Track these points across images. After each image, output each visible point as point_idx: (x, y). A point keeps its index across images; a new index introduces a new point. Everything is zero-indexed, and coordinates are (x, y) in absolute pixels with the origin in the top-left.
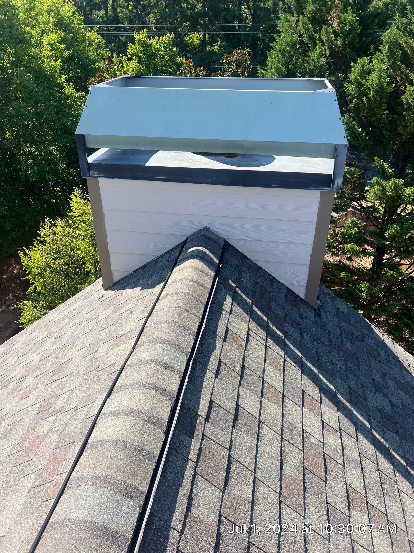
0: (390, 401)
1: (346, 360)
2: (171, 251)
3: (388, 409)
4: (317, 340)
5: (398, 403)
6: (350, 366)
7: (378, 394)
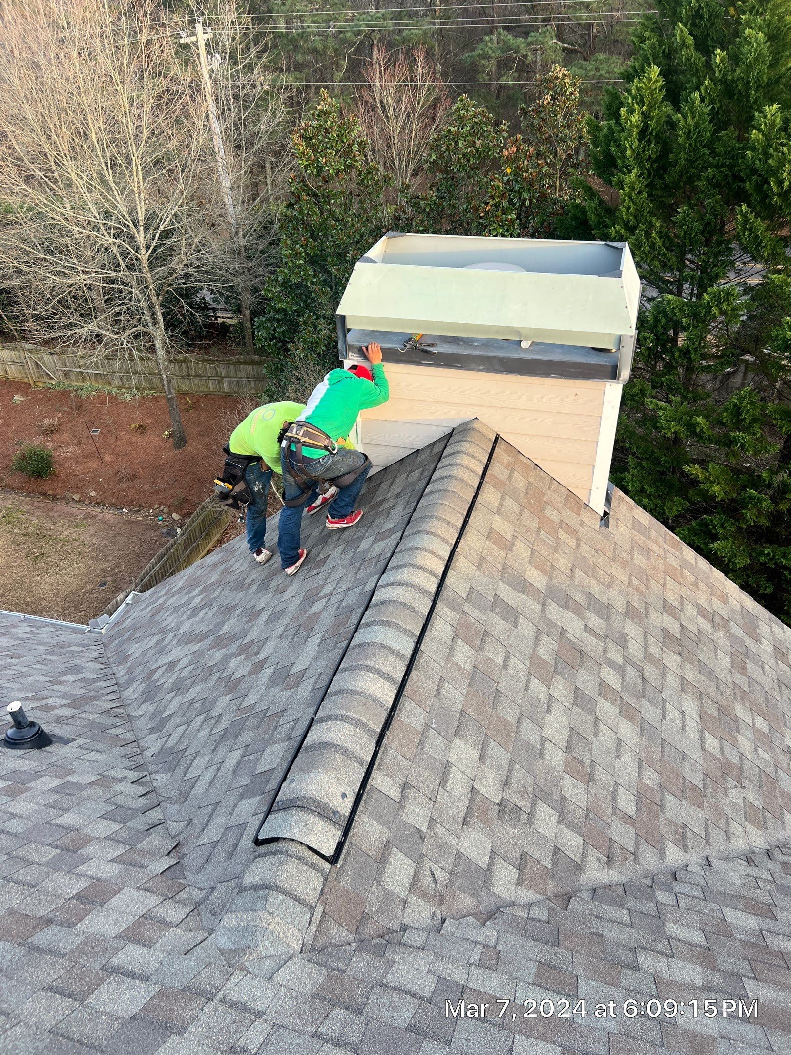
0: (681, 625)
1: (631, 575)
2: (433, 444)
3: (676, 630)
4: (597, 550)
5: (692, 627)
6: (635, 582)
7: (665, 615)
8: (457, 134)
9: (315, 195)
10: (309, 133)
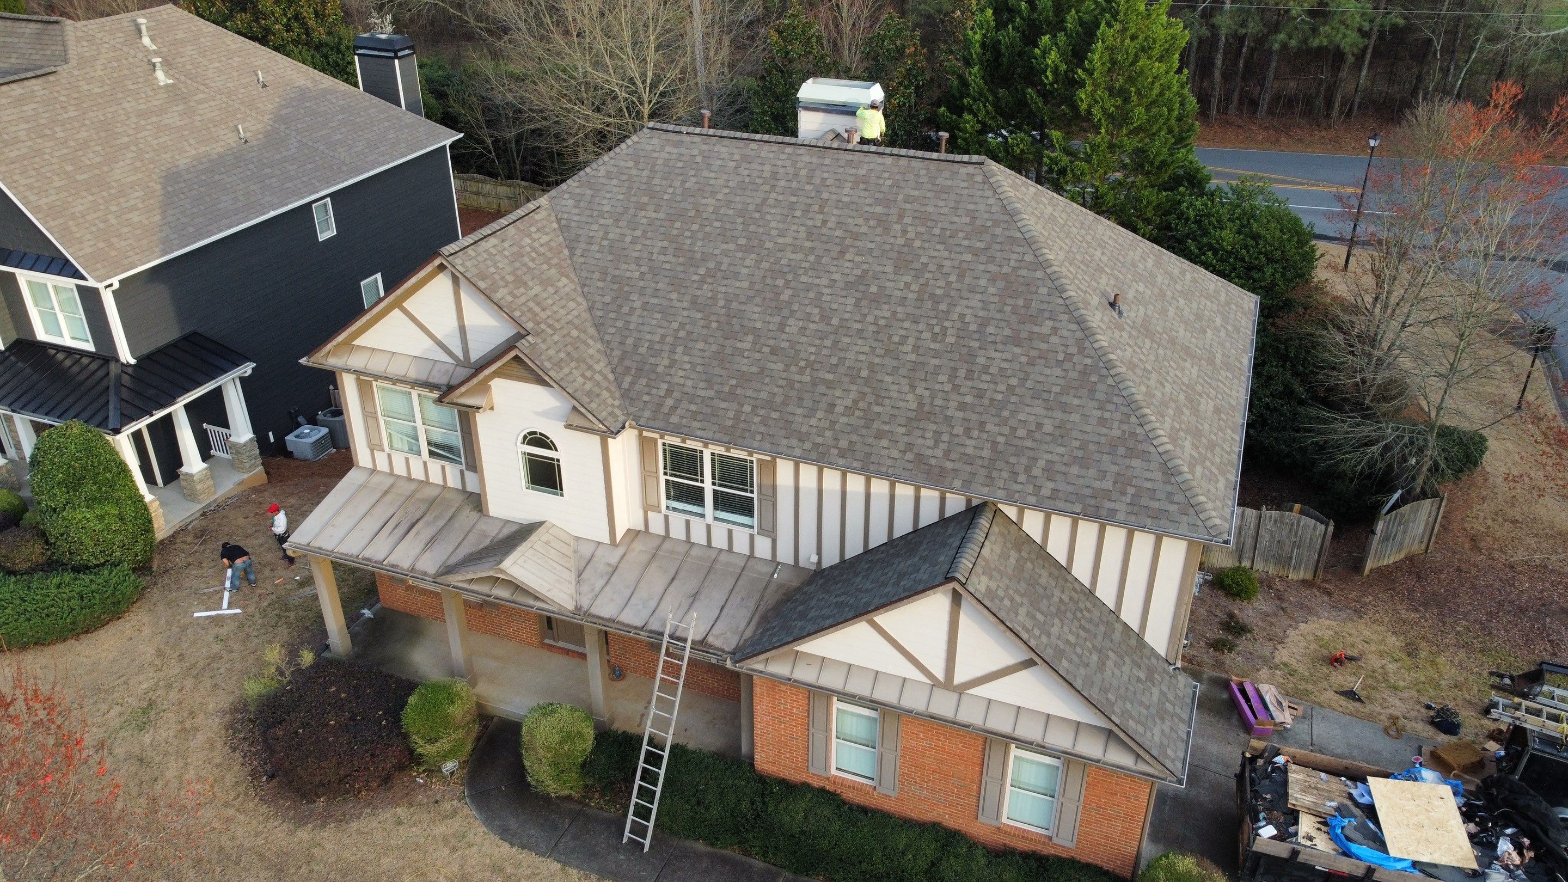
8: (884, 36)
9: (782, 72)
10: (781, 28)
